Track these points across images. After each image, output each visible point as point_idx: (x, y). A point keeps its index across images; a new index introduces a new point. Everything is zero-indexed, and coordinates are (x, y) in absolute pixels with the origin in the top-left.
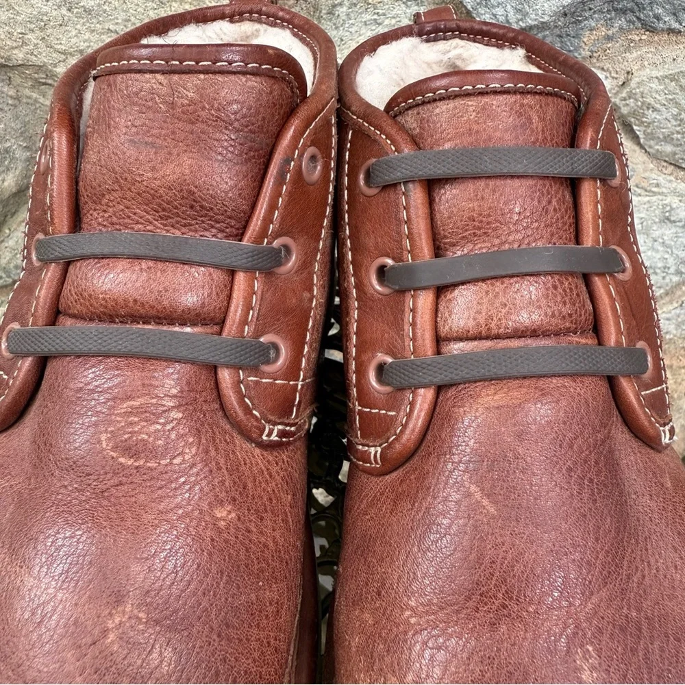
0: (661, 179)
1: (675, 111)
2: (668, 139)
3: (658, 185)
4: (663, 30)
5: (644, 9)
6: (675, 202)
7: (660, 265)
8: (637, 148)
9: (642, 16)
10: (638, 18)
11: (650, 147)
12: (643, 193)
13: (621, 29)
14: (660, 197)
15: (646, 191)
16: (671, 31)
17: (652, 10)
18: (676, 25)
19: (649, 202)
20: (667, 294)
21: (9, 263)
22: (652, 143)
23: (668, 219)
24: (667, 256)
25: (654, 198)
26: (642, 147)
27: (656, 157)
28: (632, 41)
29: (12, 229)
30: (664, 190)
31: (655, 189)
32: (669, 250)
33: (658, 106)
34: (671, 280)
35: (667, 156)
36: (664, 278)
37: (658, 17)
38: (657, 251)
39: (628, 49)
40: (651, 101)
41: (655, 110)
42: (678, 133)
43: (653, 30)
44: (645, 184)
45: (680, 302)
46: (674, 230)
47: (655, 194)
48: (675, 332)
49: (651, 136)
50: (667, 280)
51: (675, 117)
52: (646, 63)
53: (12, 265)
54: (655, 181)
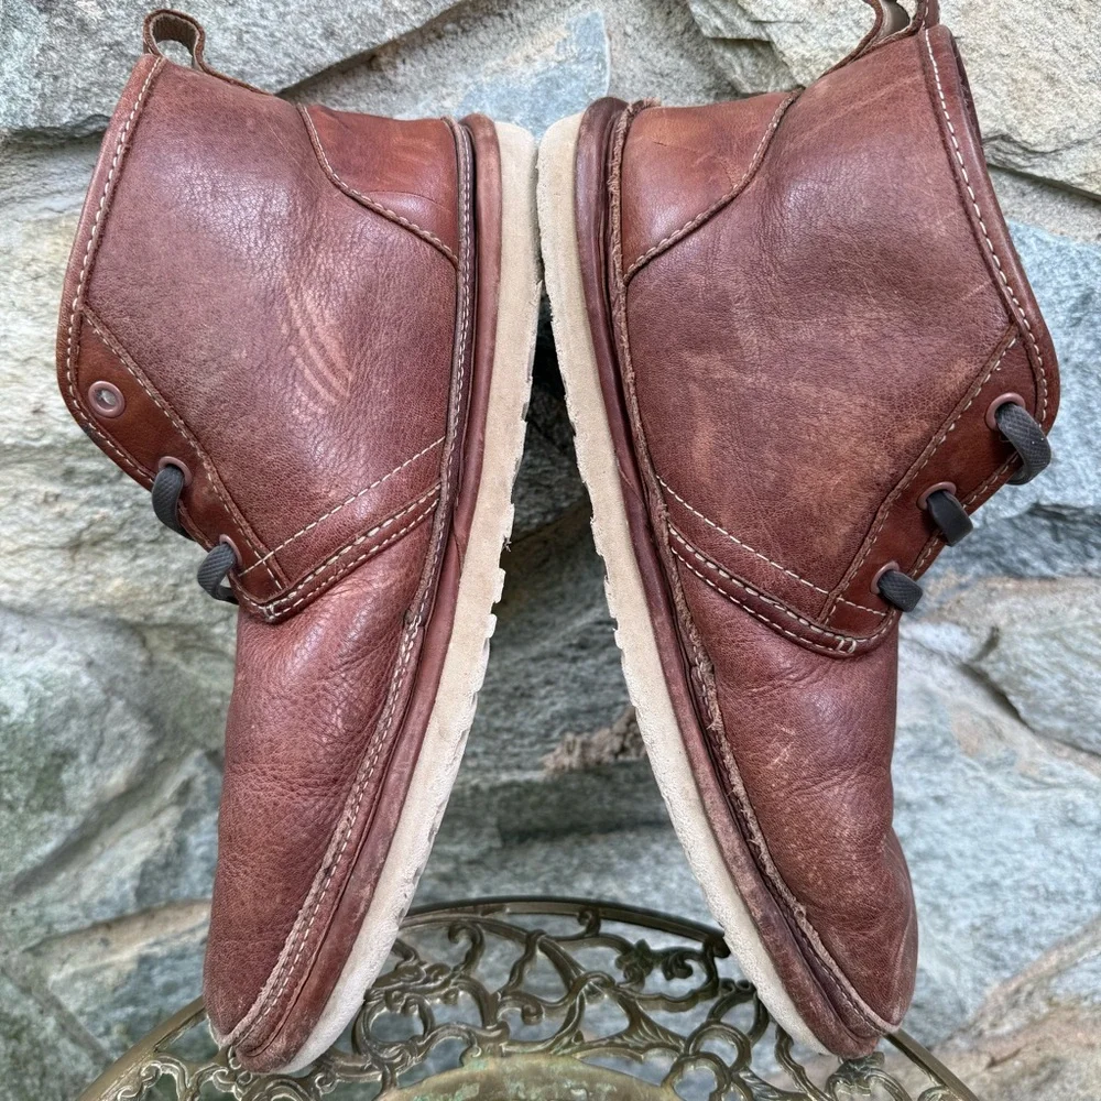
0: (1056, 766)
1: (1062, 677)
2: (1058, 712)
3: (1052, 774)
4: (1031, 577)
5: (1004, 553)
6: (1079, 796)
7: (1071, 888)
8: (1016, 724)
9: (1002, 561)
10: (999, 564)
11: (1035, 722)
12: (1031, 784)
13: (978, 576)
14: (1058, 791)
15: (1036, 781)
16: (1043, 578)
17: (1014, 553)
18: (1048, 571)
19: (1042, 798)
20: (1086, 931)
21: (93, 895)
22: (1037, 717)
23: (1073, 822)
24: (1078, 875)
25: (1049, 793)
26: (1023, 722)
27: (1044, 735)
28: (993, 589)
29: (107, 845)
30: (1061, 780)
31: (1050, 780)
32: (1080, 866)
33: (1038, 671)
34: (1089, 911)
35: (1060, 733)
36: (1078, 908)
37: (1024, 563)
38: (1063, 868)
39: (989, 600)
40: (1030, 666)
41: (1036, 676)
42: (1070, 704)
43: (1020, 577)
44: (1034, 773)
46: (1083, 837)
47: (1049, 786)
49: (1034, 708)
50: (1084, 911)
51: (1064, 684)
52: (1015, 616)
53: (96, 900)
54: (1046, 768)
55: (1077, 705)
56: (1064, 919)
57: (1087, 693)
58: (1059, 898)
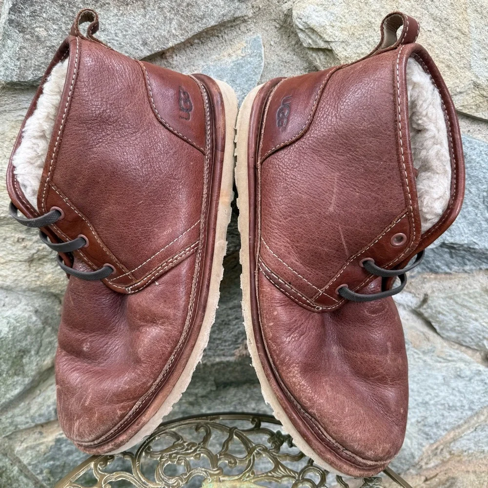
0: (452, 352)
1: (455, 315)
2: (453, 330)
3: (450, 356)
4: (441, 273)
5: (430, 263)
6: (462, 365)
7: (459, 404)
8: (435, 335)
9: (429, 266)
10: (428, 268)
11: (443, 334)
12: (442, 361)
13: (419, 273)
14: (453, 363)
15: (444, 359)
16: (446, 273)
17: (434, 263)
18: (448, 271)
19: (446, 366)
20: (465, 422)
21: (36, 412)
22: (444, 332)
23: (459, 376)
24: (462, 399)
25: (449, 364)
26: (438, 334)
27: (447, 339)
28: (425, 278)
29: (42, 390)
30: (455, 359)
31: (449, 358)
32: (463, 395)
33: (444, 312)
34: (466, 414)
35: (454, 338)
36: (462, 413)
37: (438, 267)
38: (456, 396)
39: (423, 282)
40: (441, 310)
41: (443, 314)
42: (458, 326)
43: (436, 273)
44: (443, 355)
45: (474, 428)
46: (464, 383)
47: (449, 361)
48: (474, 448)
49: (443, 328)
50: (464, 414)
51: (455, 318)
52: (434, 289)
53: (37, 415)
54: (448, 353)
55: (461, 327)
56: (456, 418)
57: (465, 322)
58: (454, 408)
